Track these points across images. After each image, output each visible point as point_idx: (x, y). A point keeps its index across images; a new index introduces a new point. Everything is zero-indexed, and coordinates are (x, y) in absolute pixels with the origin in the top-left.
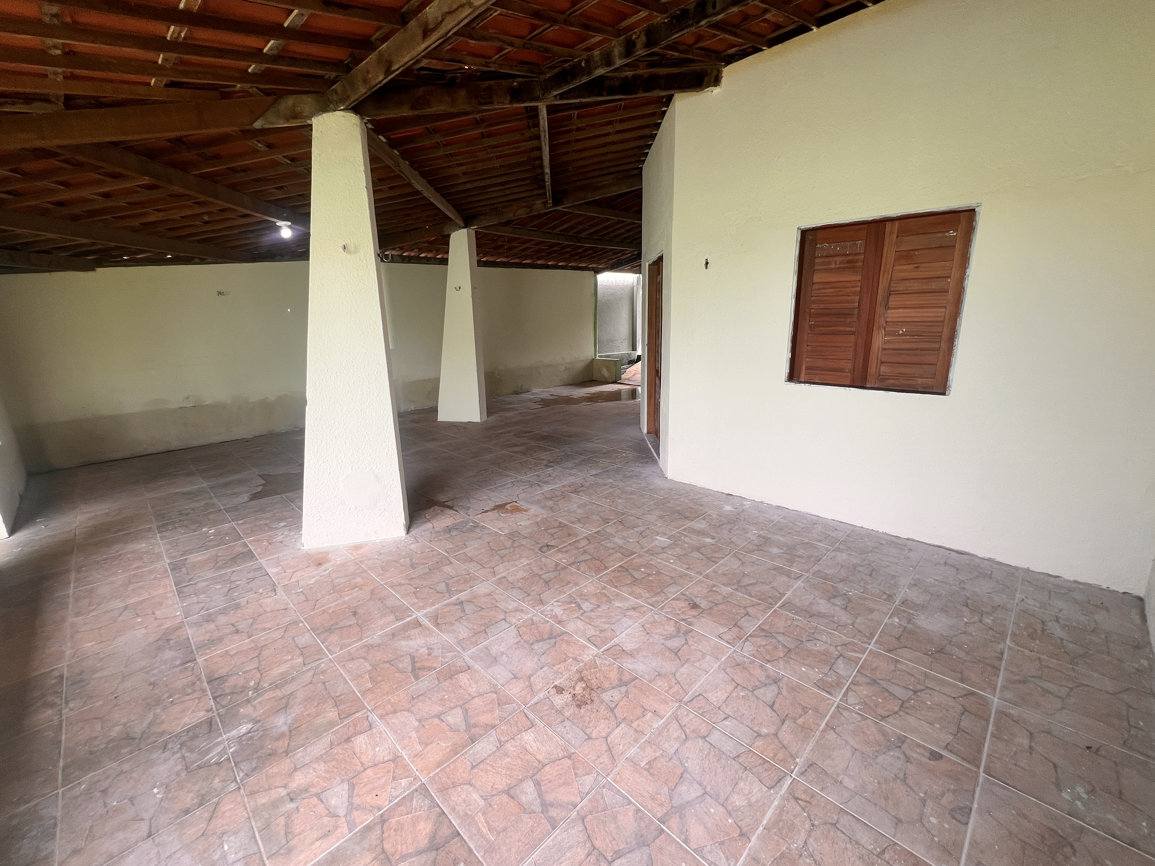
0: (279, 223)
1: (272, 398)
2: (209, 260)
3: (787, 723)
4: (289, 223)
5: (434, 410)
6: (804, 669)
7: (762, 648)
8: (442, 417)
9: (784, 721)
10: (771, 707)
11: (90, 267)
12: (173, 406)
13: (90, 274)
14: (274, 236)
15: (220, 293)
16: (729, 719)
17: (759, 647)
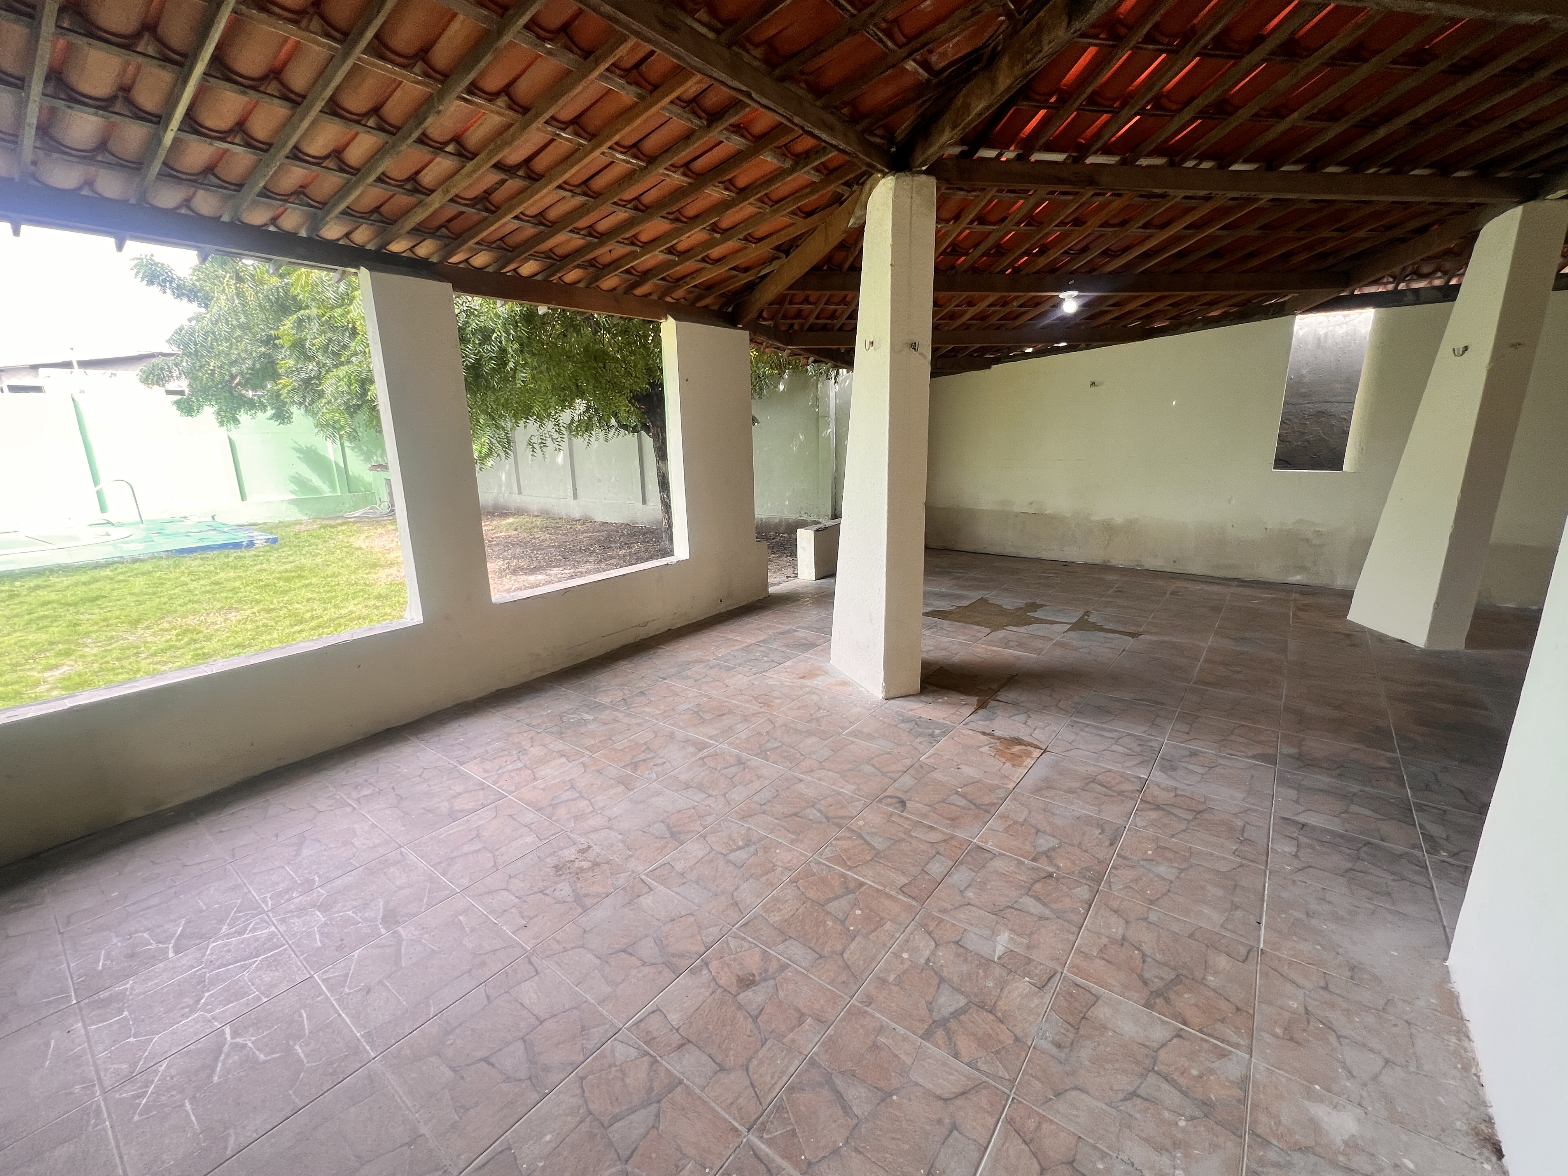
0: (1062, 295)
1: (1119, 520)
2: (1083, 345)
3: (450, 1074)
4: (1075, 293)
5: (1347, 596)
6: (548, 1138)
7: (619, 1074)
8: (1354, 616)
9: (455, 1071)
10: (485, 1060)
11: (986, 365)
12: (1017, 510)
13: (987, 371)
14: (1059, 314)
15: (1093, 384)
16: (486, 1002)
17: (622, 1071)
